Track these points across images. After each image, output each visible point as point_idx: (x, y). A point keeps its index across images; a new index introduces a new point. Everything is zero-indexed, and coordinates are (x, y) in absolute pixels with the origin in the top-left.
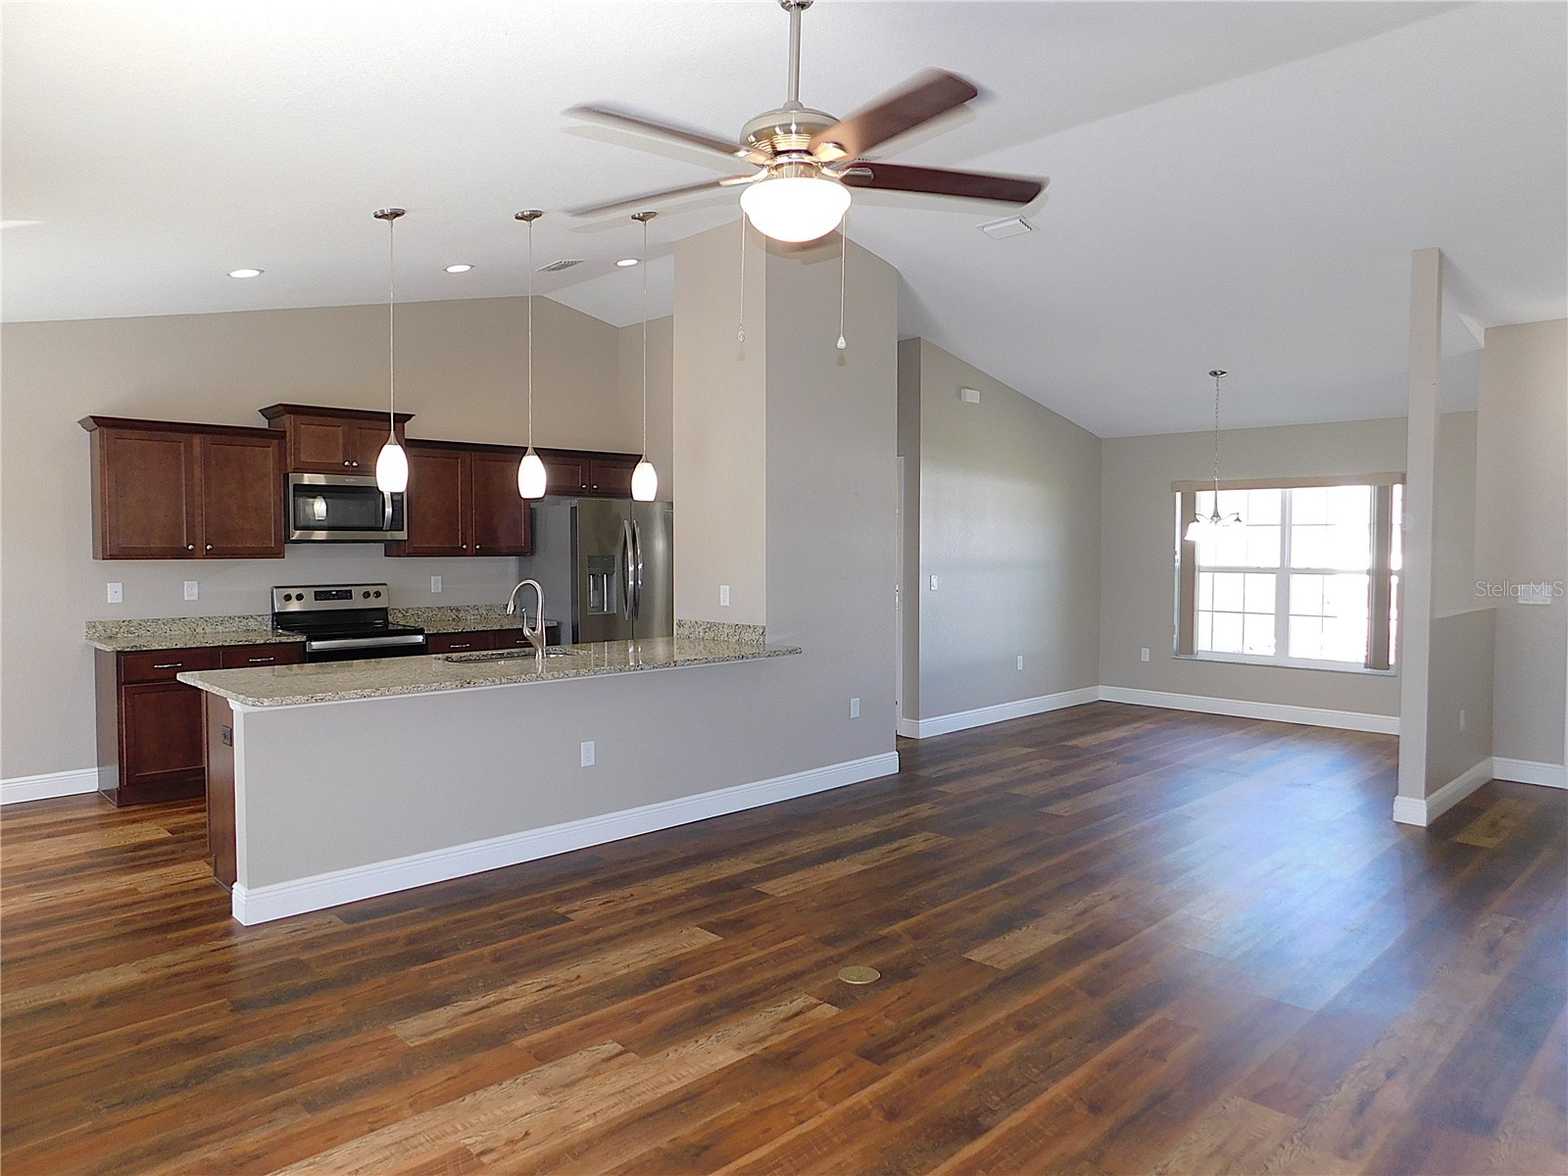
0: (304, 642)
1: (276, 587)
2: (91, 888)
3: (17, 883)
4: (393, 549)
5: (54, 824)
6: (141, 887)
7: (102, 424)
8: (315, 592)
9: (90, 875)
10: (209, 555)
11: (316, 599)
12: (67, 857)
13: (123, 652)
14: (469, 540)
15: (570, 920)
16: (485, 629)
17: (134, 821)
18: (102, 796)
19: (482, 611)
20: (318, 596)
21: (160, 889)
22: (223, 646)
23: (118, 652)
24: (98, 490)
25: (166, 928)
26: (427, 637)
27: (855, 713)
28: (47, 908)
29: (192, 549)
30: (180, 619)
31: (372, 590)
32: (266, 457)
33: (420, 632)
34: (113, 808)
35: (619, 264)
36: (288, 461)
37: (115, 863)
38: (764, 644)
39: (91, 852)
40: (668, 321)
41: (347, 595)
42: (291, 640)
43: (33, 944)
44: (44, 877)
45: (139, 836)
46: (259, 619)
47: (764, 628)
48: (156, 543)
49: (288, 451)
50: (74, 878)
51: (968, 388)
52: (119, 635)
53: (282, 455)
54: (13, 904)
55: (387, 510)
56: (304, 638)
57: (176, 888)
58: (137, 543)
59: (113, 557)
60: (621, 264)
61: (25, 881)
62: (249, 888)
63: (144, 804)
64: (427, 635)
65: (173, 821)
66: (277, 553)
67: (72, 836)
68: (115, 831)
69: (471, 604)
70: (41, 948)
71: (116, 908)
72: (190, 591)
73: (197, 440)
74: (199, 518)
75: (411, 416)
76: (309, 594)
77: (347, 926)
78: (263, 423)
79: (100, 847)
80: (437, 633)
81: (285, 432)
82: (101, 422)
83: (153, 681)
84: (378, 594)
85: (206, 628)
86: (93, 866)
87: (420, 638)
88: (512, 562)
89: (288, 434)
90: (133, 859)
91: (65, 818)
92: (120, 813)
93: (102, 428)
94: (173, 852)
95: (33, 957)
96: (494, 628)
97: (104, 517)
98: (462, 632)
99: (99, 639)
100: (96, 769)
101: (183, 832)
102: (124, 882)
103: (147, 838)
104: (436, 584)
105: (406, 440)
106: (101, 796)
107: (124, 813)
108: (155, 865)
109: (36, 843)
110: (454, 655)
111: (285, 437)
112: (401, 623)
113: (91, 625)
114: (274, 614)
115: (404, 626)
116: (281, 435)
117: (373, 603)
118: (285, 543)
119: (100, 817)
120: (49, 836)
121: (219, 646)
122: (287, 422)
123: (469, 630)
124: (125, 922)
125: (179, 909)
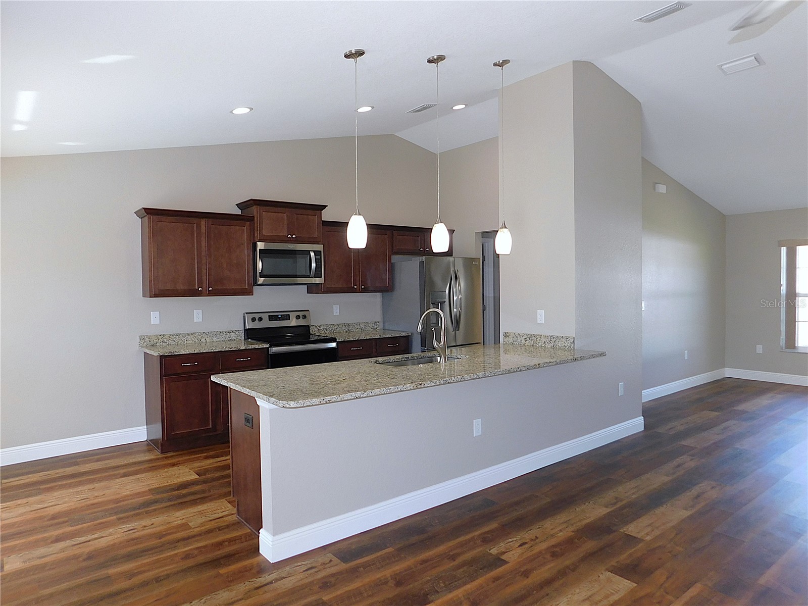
0: (268, 348)
1: (246, 313)
2: (158, 522)
3: (111, 515)
4: (312, 289)
5: (126, 465)
6: (191, 522)
7: (150, 212)
8: (269, 316)
9: (155, 510)
10: (211, 294)
11: (269, 321)
12: (139, 493)
13: (164, 356)
14: (357, 283)
15: (505, 562)
16: (371, 338)
17: (173, 465)
18: (151, 444)
19: (362, 326)
20: (271, 318)
21: (202, 525)
22: (221, 351)
23: (161, 356)
24: (147, 254)
25: (216, 563)
26: (338, 343)
27: (621, 392)
28: (133, 539)
29: (201, 291)
30: (192, 334)
31: (301, 314)
32: (242, 233)
33: (333, 340)
34: (157, 454)
35: (454, 108)
36: (256, 235)
37: (169, 500)
38: (574, 349)
39: (152, 489)
40: (494, 141)
41: (287, 318)
42: (261, 346)
43: (130, 575)
44: (127, 511)
45: (178, 477)
46: (237, 333)
47: (574, 338)
48: (180, 287)
49: (256, 228)
50: (147, 512)
51: (660, 184)
52: (158, 344)
53: (252, 230)
54: (110, 535)
55: (313, 264)
56: (267, 346)
57: (213, 525)
58: (169, 287)
59: (156, 296)
60: (455, 108)
61: (116, 513)
62: (273, 536)
63: (177, 451)
64: (338, 342)
65: (197, 464)
66: (248, 292)
67: (138, 476)
68: (164, 473)
69: (356, 322)
70: (136, 580)
71: (178, 541)
72: (198, 316)
73: (203, 222)
74: (205, 271)
75: (325, 206)
76: (266, 317)
77: (344, 566)
78: (239, 212)
79: (157, 486)
80: (344, 341)
81: (254, 217)
82: (149, 212)
83: (181, 374)
84: (305, 317)
85: (207, 339)
86: (156, 502)
87: (334, 345)
88: (378, 295)
89: (255, 219)
90: (179, 497)
91: (131, 461)
92: (162, 458)
93: (150, 216)
94: (204, 491)
95: (131, 589)
96: (376, 337)
97: (150, 271)
98: (358, 340)
99: (147, 347)
100: (146, 427)
101: (205, 474)
102: (178, 517)
103: (185, 479)
104: (336, 311)
105: (323, 221)
106: (148, 445)
107: (166, 458)
108: (194, 503)
109: (118, 480)
110: (380, 359)
111: (254, 219)
112: (317, 334)
113: (142, 338)
114: (246, 330)
115: (319, 336)
116: (251, 219)
117: (301, 322)
118: (254, 285)
119: (151, 461)
120: (125, 475)
121: (219, 351)
122: (255, 210)
123: (362, 338)
124: (187, 556)
125: (220, 545)
